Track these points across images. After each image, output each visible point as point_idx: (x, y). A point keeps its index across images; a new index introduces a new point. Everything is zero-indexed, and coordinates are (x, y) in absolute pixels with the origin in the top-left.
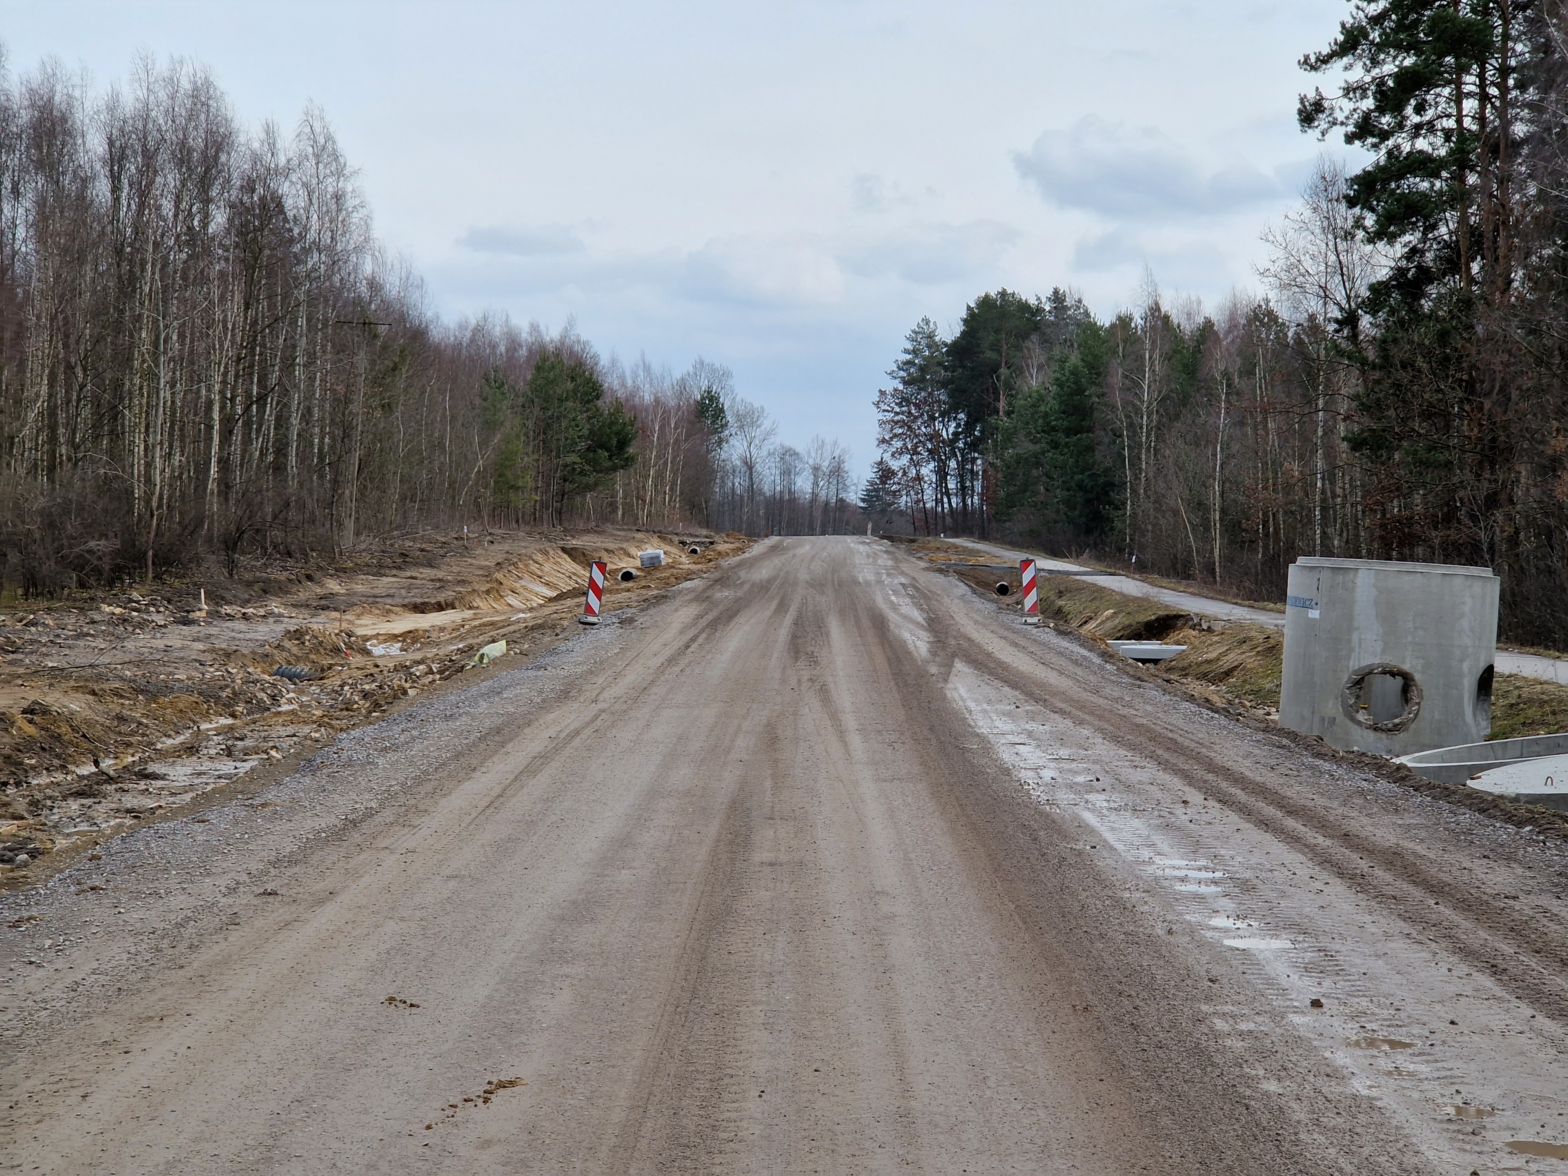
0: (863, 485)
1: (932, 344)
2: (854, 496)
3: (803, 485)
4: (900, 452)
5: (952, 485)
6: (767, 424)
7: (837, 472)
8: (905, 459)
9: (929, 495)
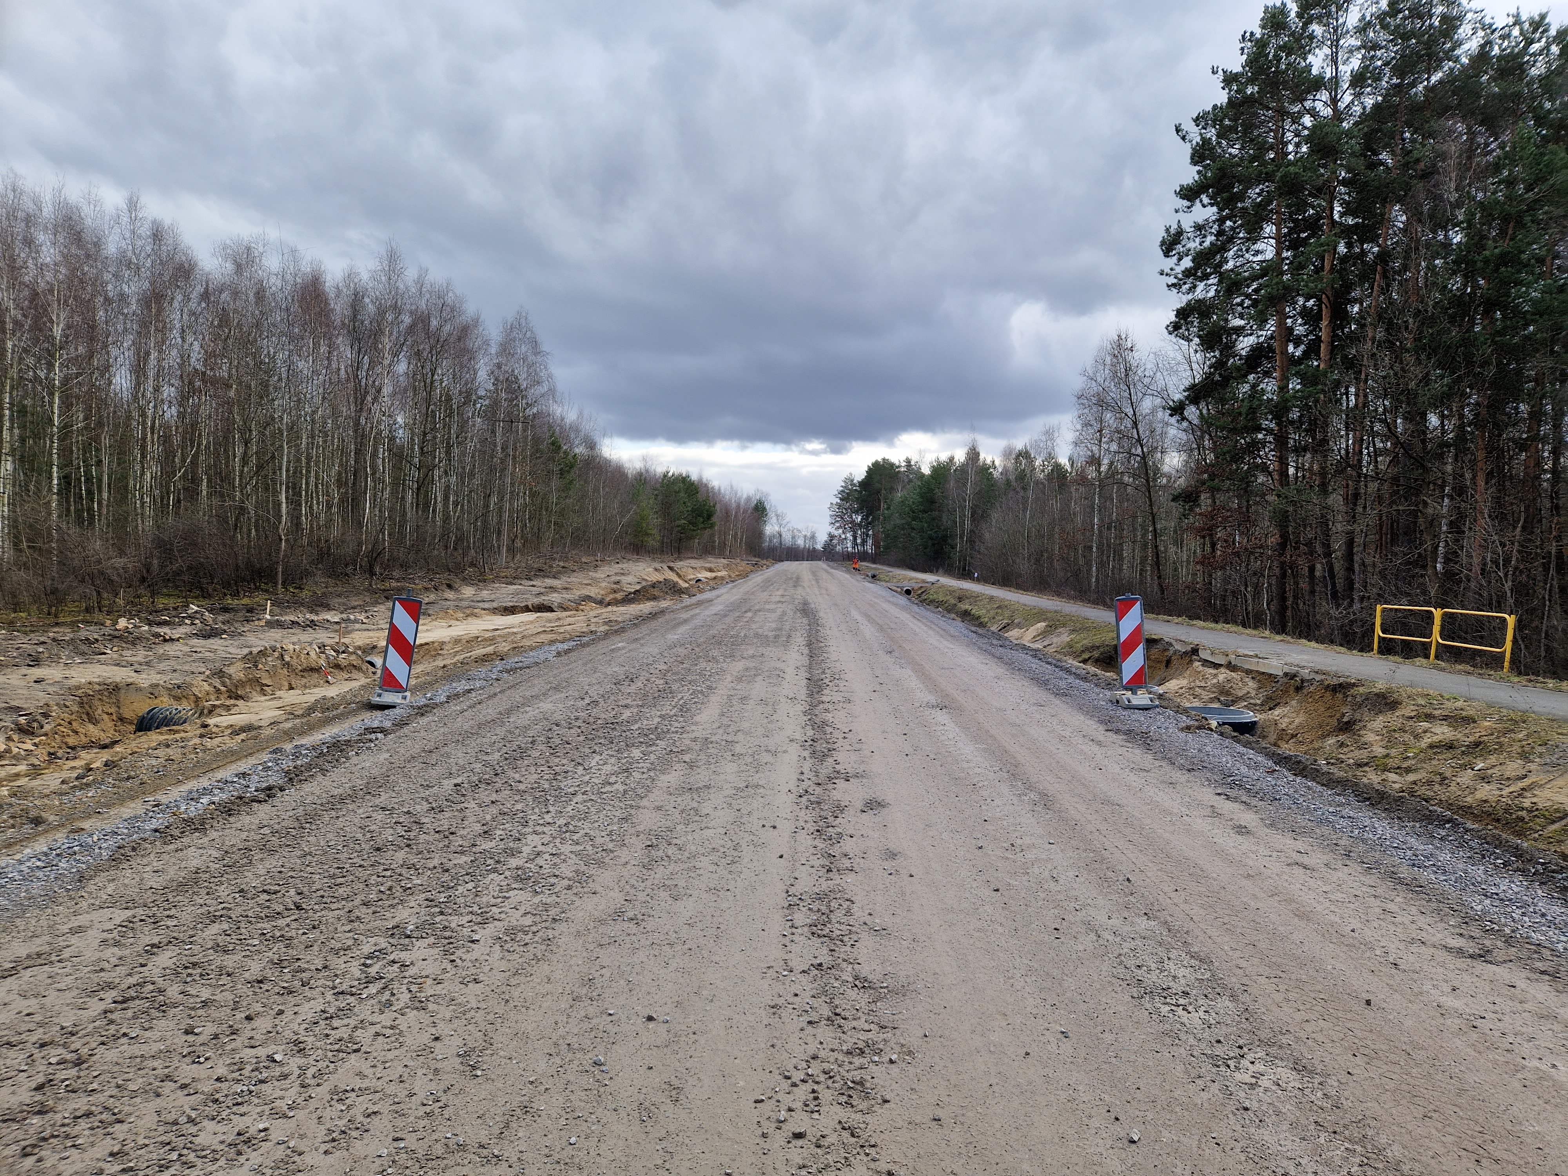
0: (823, 542)
1: (853, 485)
2: (819, 547)
3: (800, 542)
4: (838, 528)
5: (859, 541)
6: (787, 520)
7: (813, 537)
8: (841, 531)
9: (849, 545)
